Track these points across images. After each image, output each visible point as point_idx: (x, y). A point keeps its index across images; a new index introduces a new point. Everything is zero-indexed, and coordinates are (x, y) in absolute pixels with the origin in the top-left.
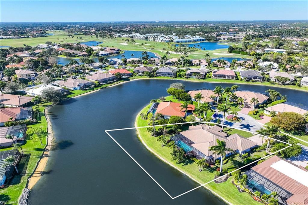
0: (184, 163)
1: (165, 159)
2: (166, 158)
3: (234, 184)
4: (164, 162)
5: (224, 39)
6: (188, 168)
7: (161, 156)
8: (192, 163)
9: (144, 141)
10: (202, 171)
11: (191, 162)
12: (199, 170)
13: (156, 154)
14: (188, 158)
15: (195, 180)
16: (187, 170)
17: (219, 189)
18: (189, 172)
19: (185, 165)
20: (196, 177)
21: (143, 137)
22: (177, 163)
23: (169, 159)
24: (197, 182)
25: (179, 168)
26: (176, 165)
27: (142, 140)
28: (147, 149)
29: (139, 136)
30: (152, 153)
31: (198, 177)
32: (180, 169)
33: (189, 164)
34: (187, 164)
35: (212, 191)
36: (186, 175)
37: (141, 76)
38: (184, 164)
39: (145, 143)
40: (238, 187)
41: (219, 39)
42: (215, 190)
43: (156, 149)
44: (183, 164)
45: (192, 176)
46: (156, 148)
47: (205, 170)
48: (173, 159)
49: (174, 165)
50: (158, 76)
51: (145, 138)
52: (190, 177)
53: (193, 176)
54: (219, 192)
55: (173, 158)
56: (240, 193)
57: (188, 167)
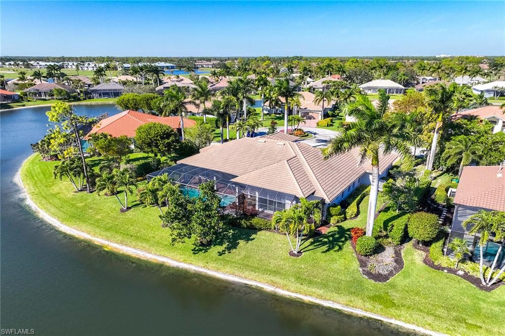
0: (221, 244)
1: (143, 249)
2: (144, 245)
3: (439, 268)
4: (139, 259)
5: (207, 66)
6: (245, 257)
7: (122, 243)
8: (253, 236)
9: (48, 210)
10: (299, 252)
11: (249, 232)
12: (291, 254)
13: (98, 240)
14: (232, 223)
15: (294, 295)
16: (245, 266)
17: (408, 302)
18: (254, 269)
19: (229, 249)
20: (293, 280)
21: (44, 202)
22: (195, 252)
23: (158, 243)
24: (307, 299)
25: (211, 265)
26: (193, 258)
27: (39, 210)
28: (60, 232)
29: (31, 203)
30: (85, 241)
31: (299, 279)
32: (218, 270)
33: (242, 243)
34: (233, 245)
35: (385, 320)
36: (246, 286)
37: (45, 100)
38: (225, 246)
39: (53, 215)
40: (461, 273)
41: (199, 66)
42: (393, 311)
43: (97, 224)
44: (220, 248)
45: (273, 283)
46: (97, 221)
47: (311, 247)
48: (179, 235)
49: (185, 261)
50: (90, 98)
51: (50, 203)
52: (269, 288)
53: (277, 279)
54: (416, 316)
55: (176, 232)
56: (489, 294)
57: (243, 253)
